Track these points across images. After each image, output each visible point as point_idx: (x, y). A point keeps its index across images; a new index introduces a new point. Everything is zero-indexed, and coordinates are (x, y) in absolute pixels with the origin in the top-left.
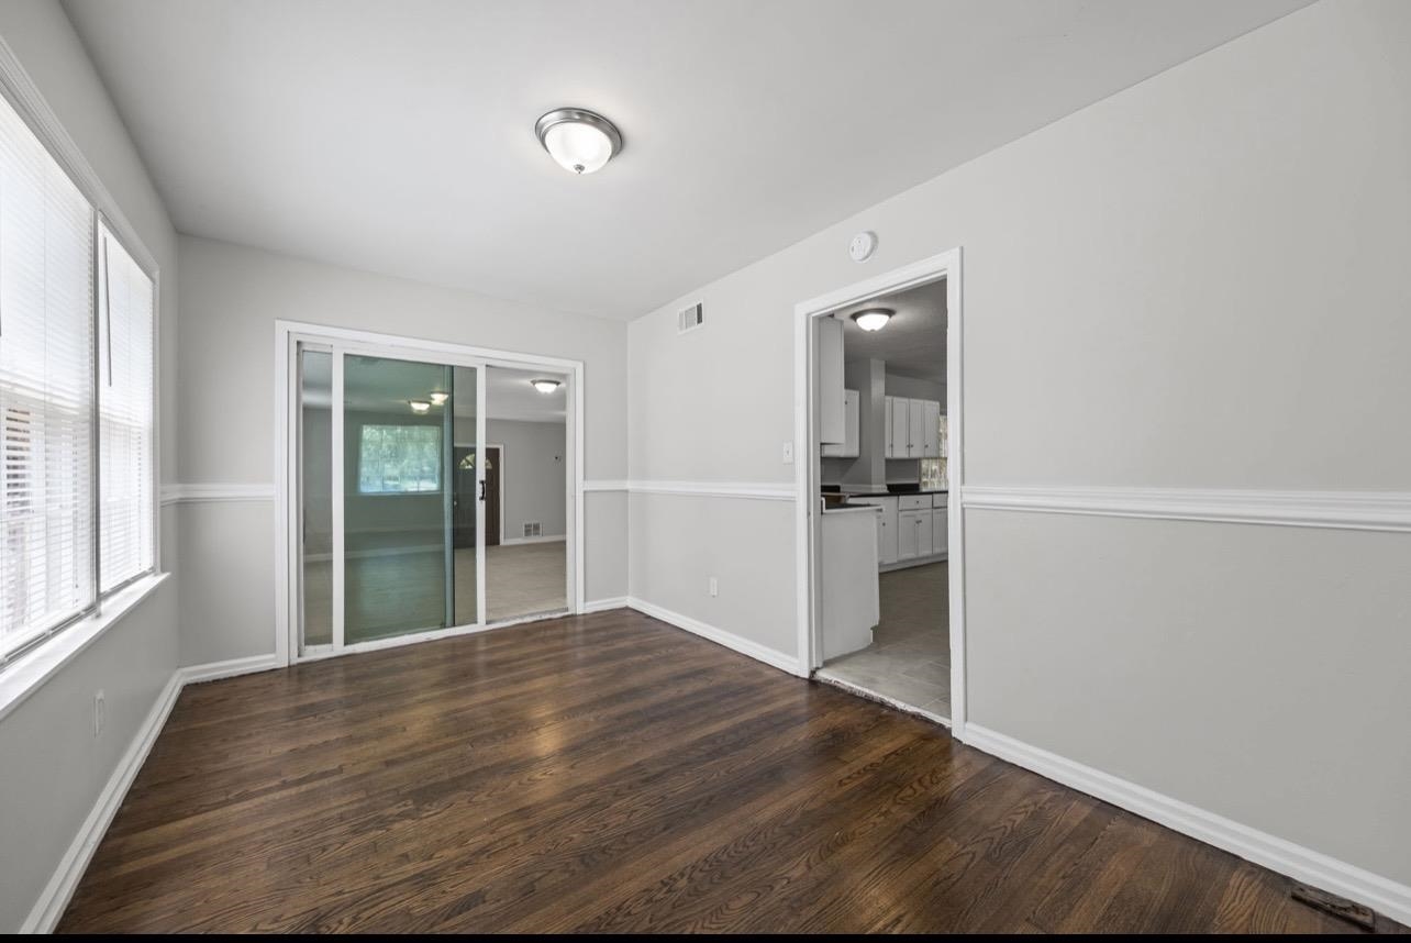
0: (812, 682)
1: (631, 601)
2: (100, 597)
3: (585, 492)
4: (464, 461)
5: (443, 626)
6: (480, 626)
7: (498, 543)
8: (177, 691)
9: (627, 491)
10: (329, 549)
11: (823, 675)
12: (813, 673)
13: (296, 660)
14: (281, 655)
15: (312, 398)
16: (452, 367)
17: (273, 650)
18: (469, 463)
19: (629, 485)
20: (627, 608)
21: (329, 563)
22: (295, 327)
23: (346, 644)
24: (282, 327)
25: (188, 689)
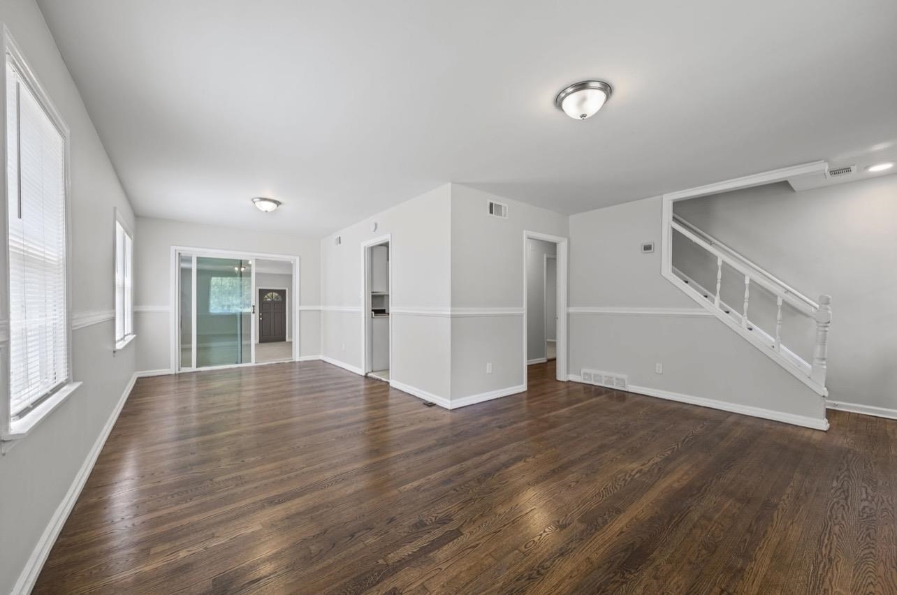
0: (366, 377)
1: (321, 357)
2: (125, 336)
3: (300, 311)
4: (266, 297)
5: (237, 363)
6: (253, 363)
7: (285, 340)
8: (135, 379)
9: (320, 311)
10: (190, 342)
11: (369, 375)
12: (367, 374)
13: (178, 372)
14: (172, 370)
15: (185, 265)
16: (241, 261)
17: (169, 368)
18: (269, 298)
19: (321, 308)
20: (320, 360)
21: (191, 349)
22: (178, 248)
23: (197, 367)
24: (173, 248)
25: (139, 378)
